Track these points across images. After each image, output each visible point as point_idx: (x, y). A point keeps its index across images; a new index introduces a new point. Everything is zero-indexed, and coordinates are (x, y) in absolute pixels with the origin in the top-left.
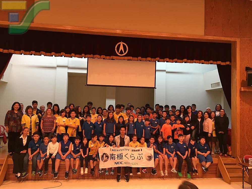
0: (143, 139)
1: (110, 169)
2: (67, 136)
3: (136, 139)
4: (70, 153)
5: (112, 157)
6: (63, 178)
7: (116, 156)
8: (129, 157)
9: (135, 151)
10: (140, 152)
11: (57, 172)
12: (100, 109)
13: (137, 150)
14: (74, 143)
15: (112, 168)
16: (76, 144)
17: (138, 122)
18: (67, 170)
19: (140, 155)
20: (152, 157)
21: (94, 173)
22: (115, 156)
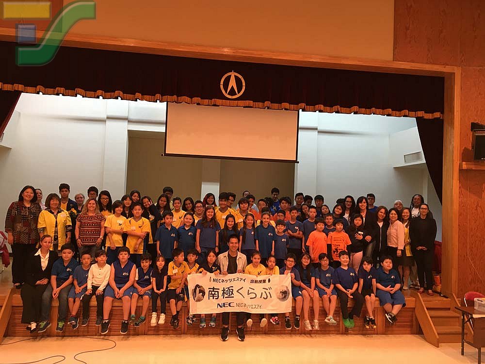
0: (273, 259)
1: (209, 317)
2: (127, 252)
3: (259, 259)
4: (133, 285)
5: (213, 295)
6: (118, 333)
7: (221, 293)
8: (245, 295)
9: (256, 282)
10: (267, 285)
11: (107, 321)
12: (188, 202)
13: (260, 281)
14: (139, 266)
15: (213, 315)
16: (143, 269)
17: (263, 227)
18: (126, 318)
19: (267, 289)
20: (289, 294)
21: (178, 324)
22: (218, 292)
